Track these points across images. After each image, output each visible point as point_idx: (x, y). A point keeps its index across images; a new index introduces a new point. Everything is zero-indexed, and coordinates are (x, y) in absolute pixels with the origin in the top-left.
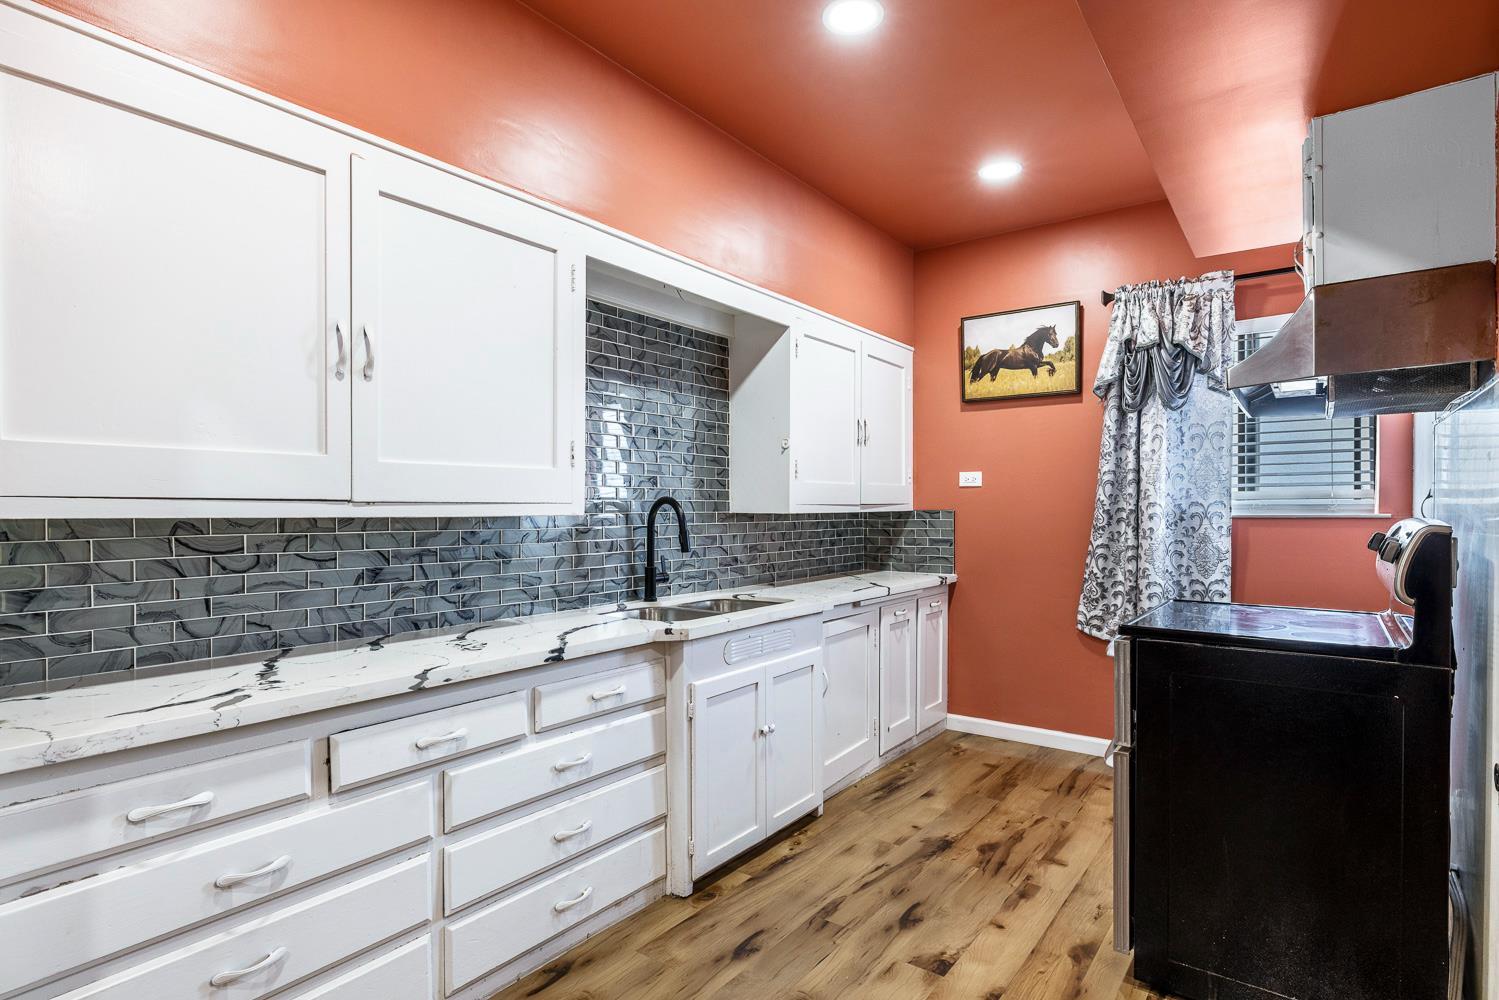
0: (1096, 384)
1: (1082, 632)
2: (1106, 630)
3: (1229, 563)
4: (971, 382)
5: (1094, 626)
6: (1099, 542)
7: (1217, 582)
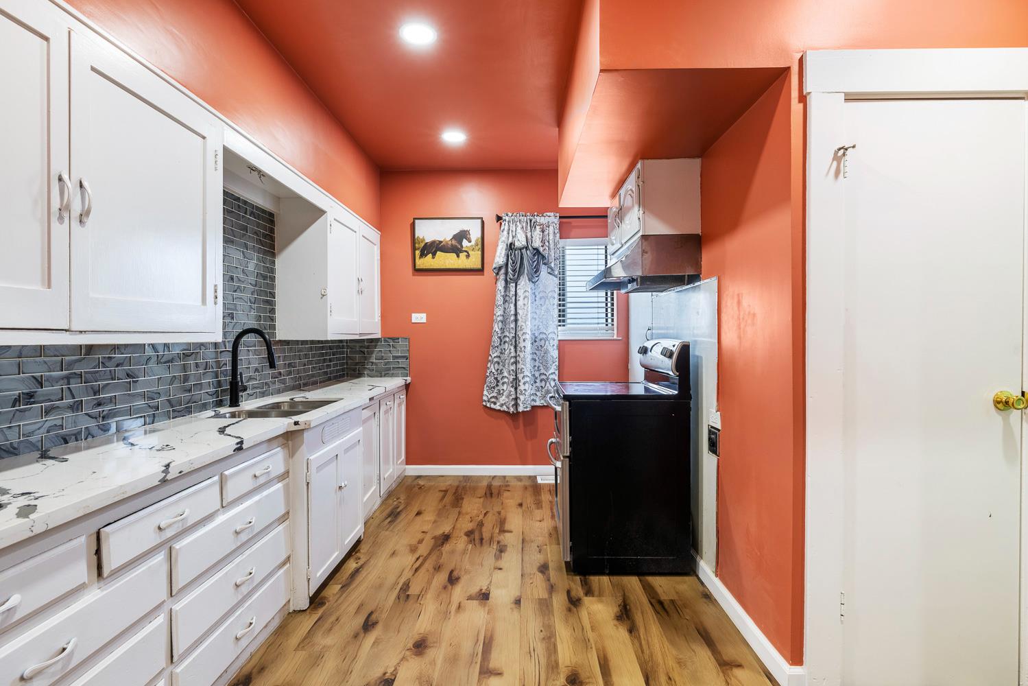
0: (494, 266)
1: (486, 406)
2: (498, 404)
3: (557, 363)
4: (420, 258)
5: (492, 402)
6: (495, 355)
7: (552, 374)
